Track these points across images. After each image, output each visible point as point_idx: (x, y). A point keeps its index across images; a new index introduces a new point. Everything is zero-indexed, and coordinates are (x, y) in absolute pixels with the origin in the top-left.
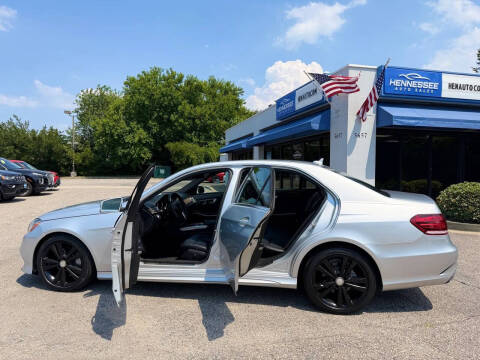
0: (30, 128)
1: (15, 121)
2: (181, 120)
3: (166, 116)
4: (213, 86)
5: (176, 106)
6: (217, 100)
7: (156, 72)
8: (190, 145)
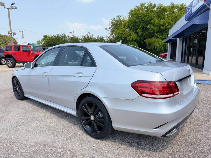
0: (94, 37)
1: (89, 34)
2: (153, 27)
3: (145, 26)
4: (172, 8)
5: (151, 20)
6: (173, 15)
7: (143, 5)
8: (157, 39)
